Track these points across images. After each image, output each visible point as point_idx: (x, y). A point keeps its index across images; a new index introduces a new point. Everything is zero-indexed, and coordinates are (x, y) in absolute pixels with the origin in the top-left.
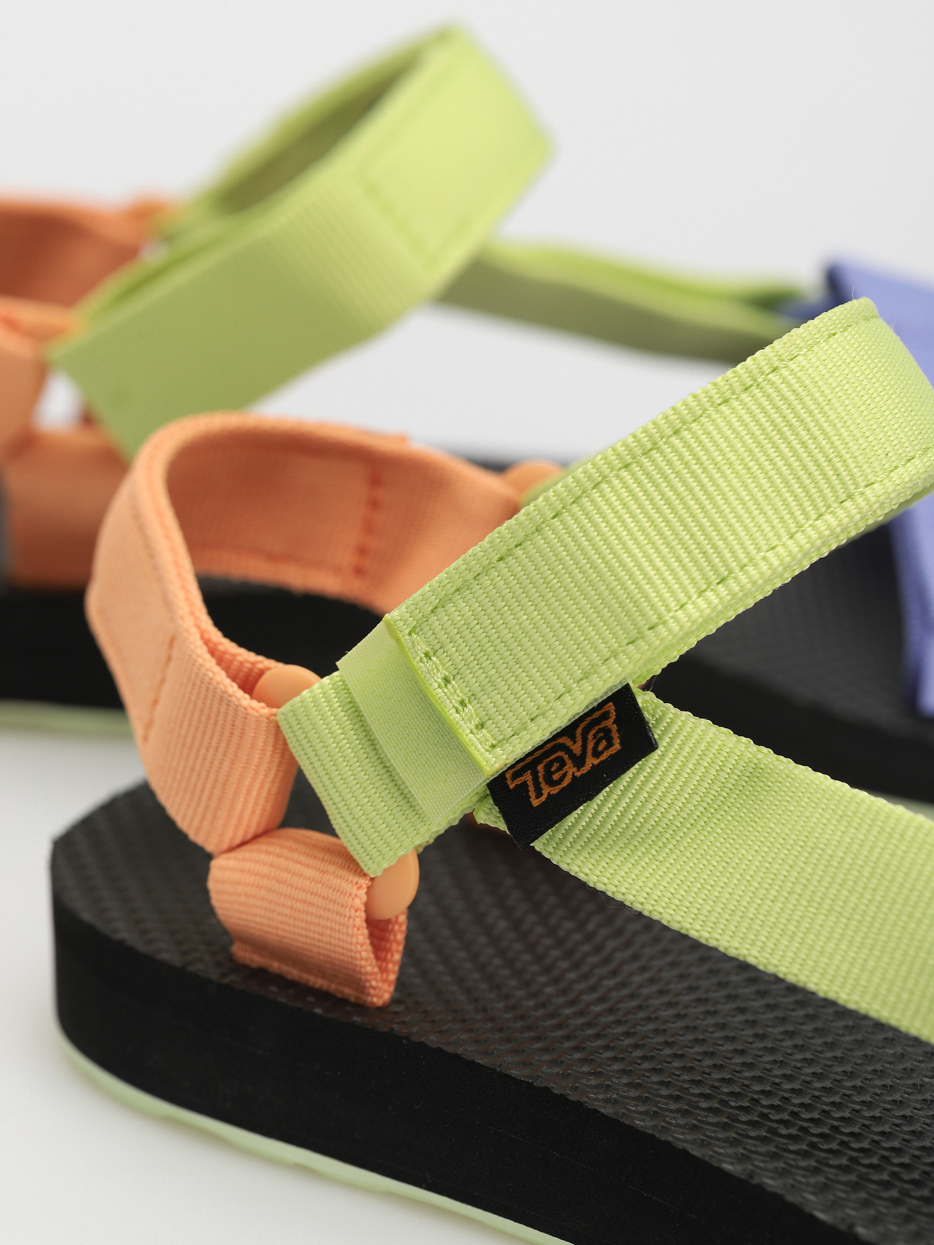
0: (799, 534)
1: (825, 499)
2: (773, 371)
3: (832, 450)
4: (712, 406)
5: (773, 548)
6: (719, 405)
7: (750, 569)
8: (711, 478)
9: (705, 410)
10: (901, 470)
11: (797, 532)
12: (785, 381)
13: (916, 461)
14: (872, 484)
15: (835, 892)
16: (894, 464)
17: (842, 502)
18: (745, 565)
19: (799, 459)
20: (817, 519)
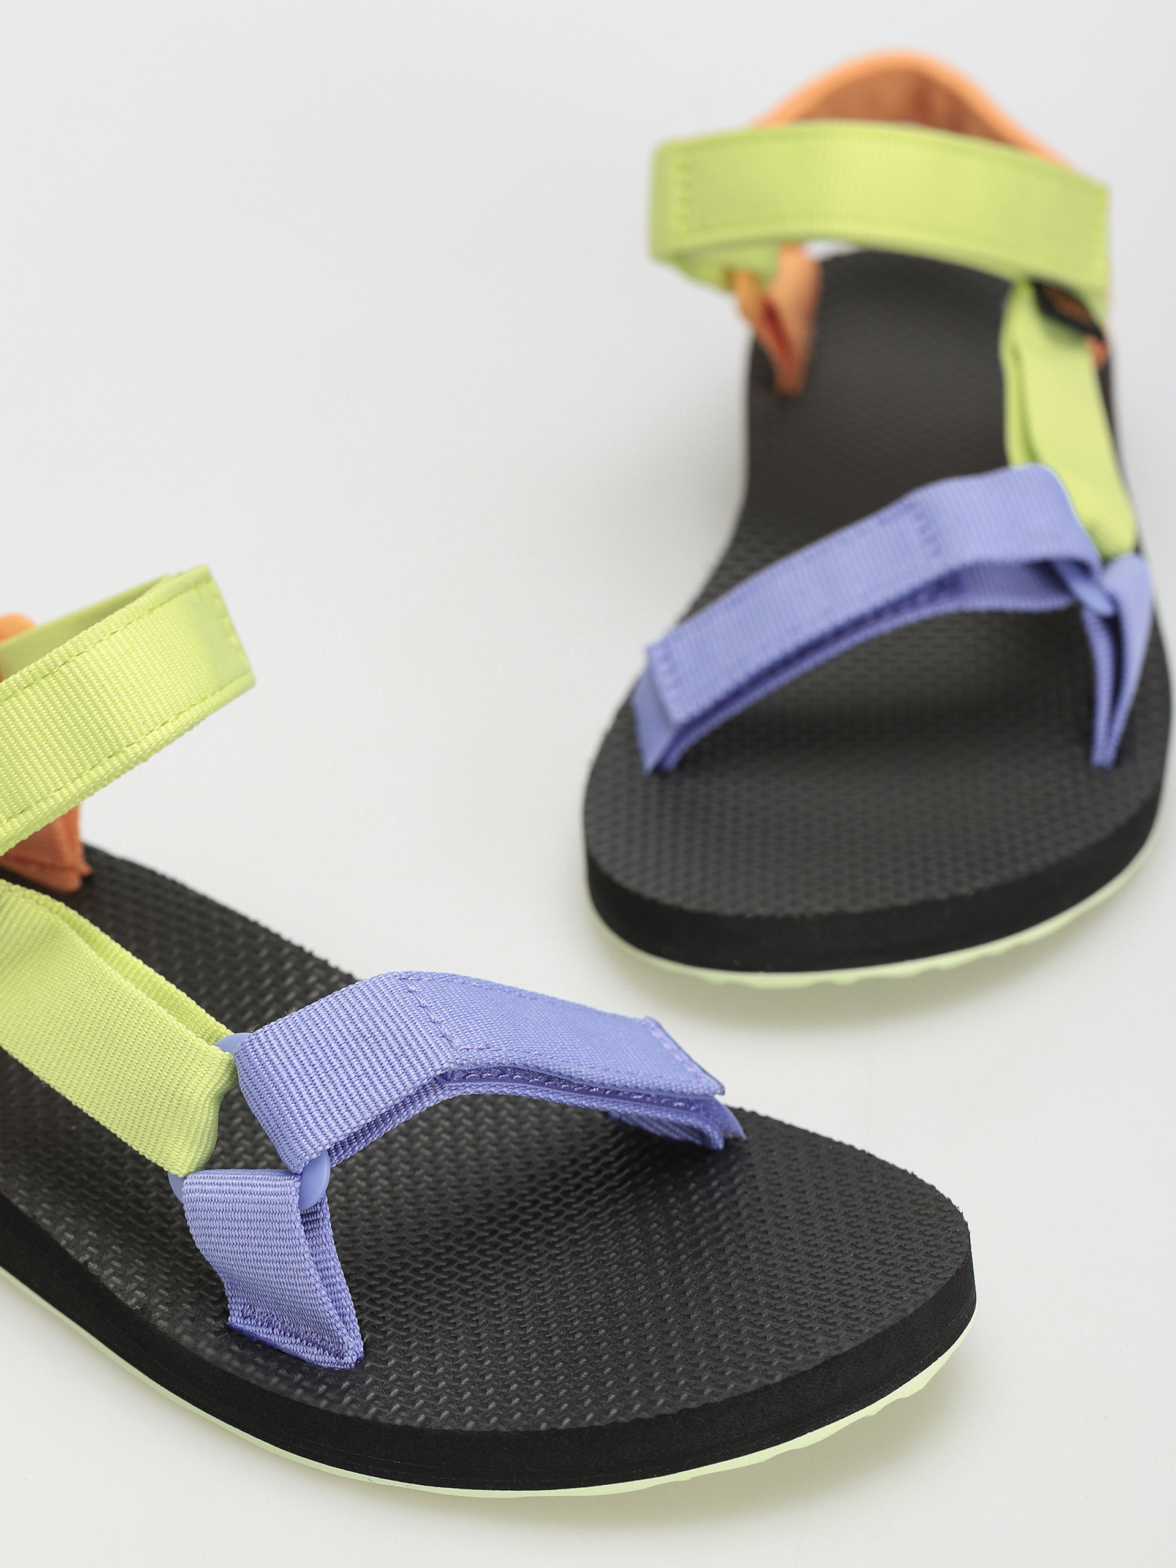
0: (78, 780)
1: (97, 755)
2: (63, 664)
3: (103, 721)
4: (19, 689)
5: (59, 790)
6: (25, 688)
7: (42, 804)
8: (16, 741)
9: (14, 692)
10: (155, 733)
11: (76, 778)
12: (72, 671)
13: (169, 725)
14: (131, 745)
15: (46, 1038)
16: (151, 729)
17: (110, 757)
18: (39, 802)
19: (79, 727)
20: (91, 769)
